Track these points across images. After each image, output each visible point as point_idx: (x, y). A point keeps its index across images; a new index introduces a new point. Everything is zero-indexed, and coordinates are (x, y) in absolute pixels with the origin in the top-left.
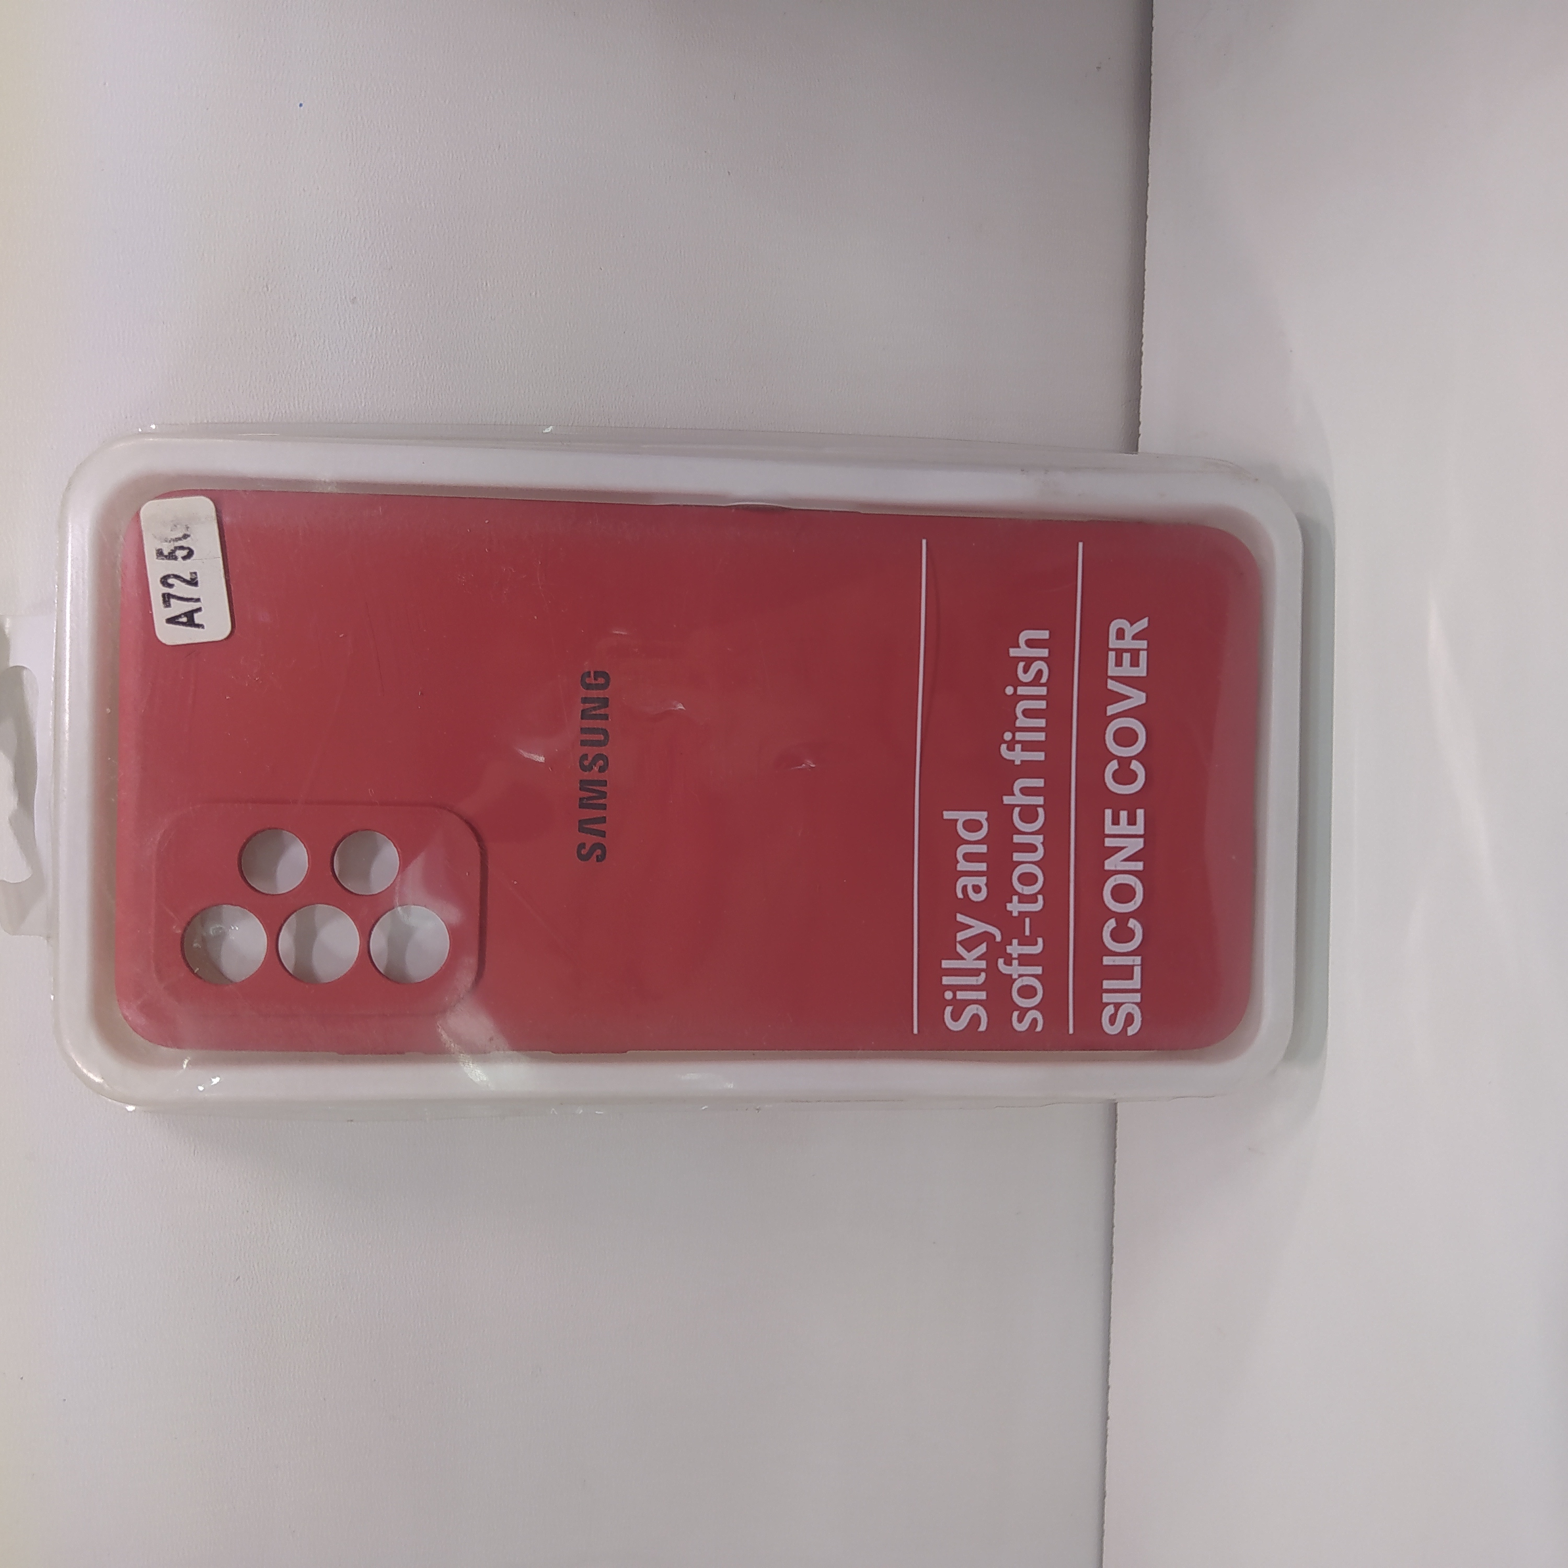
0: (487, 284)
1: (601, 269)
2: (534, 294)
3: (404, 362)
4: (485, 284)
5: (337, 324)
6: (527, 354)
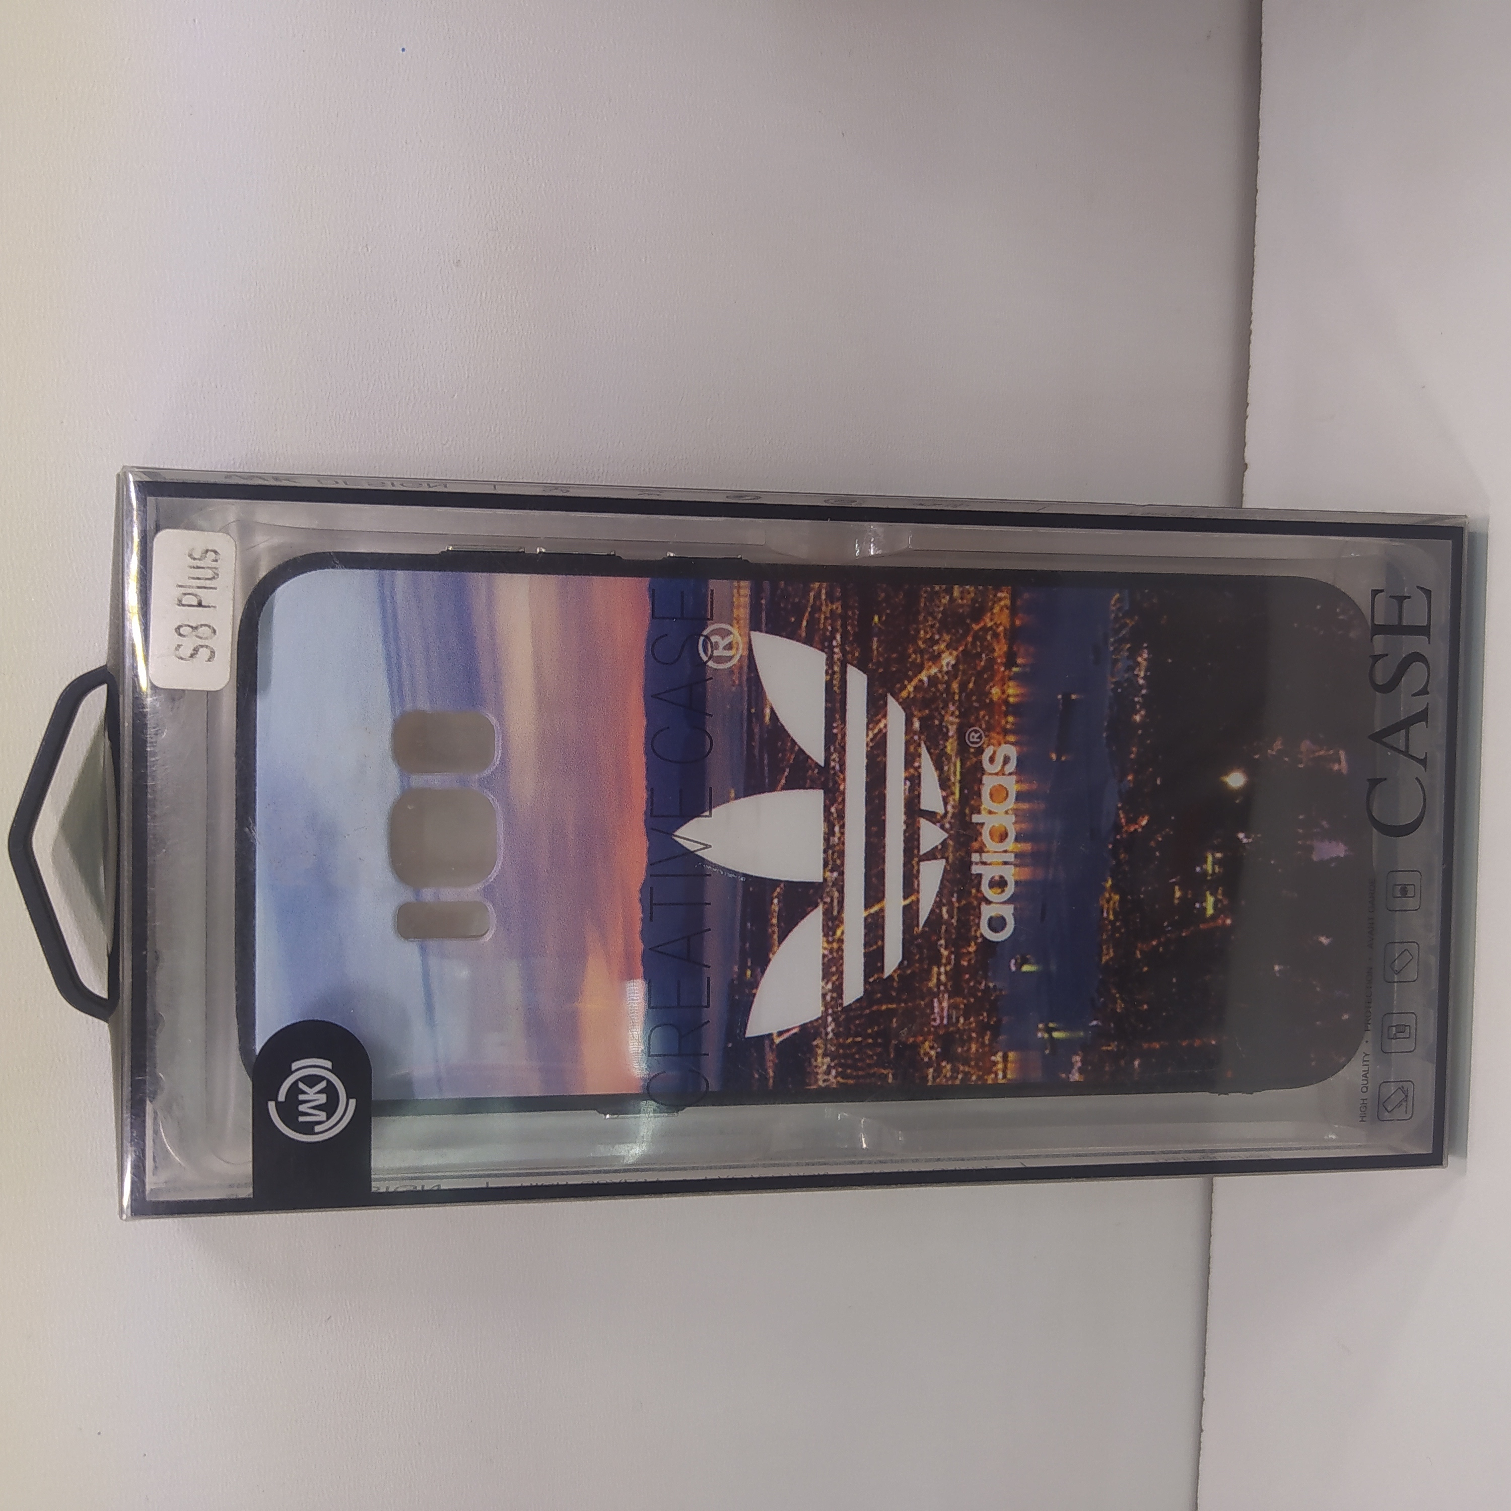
3: (509, 330)
5: (440, 288)
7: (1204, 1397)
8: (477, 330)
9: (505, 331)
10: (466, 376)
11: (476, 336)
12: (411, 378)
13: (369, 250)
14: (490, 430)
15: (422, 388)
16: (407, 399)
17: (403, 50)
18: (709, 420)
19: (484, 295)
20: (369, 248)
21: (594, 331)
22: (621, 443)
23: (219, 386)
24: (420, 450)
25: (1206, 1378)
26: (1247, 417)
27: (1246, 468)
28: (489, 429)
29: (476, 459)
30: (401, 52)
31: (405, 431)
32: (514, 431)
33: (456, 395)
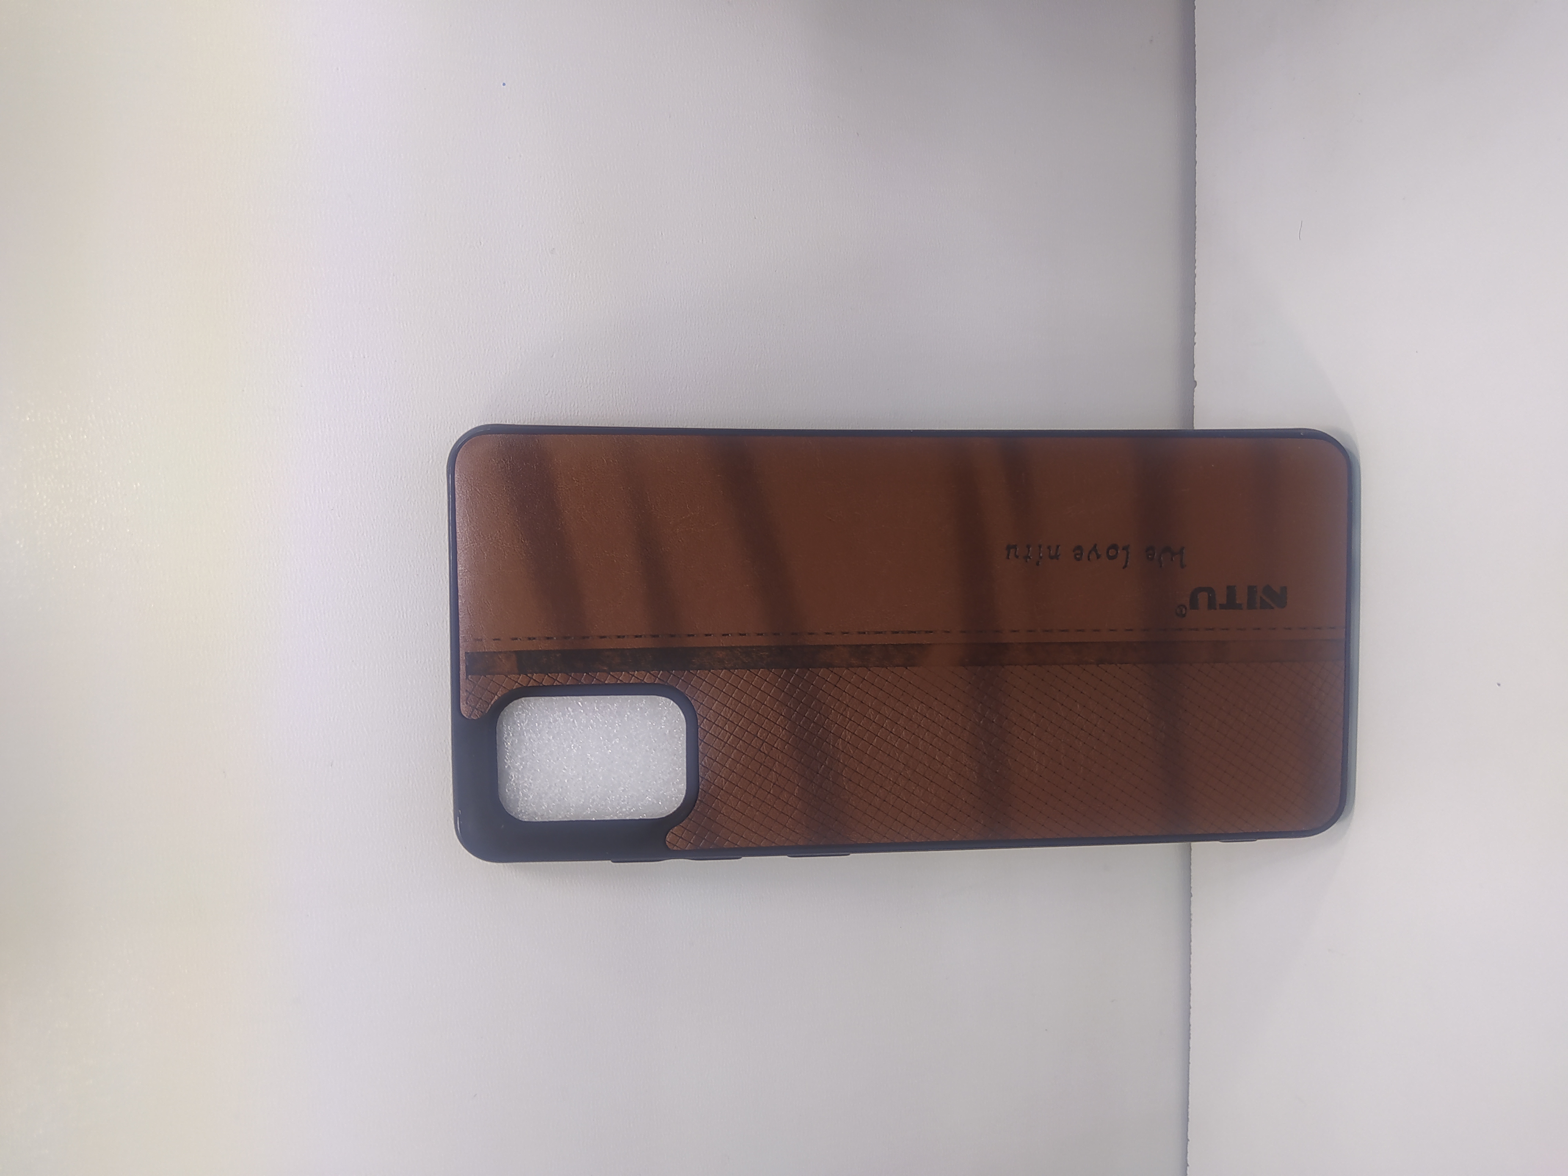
0: (662, 234)
1: (755, 218)
2: (701, 241)
3: (595, 302)
4: (660, 234)
5: (539, 271)
6: (696, 292)
7: (1189, 1138)
8: (570, 302)
9: (592, 302)
10: (562, 339)
11: (569, 307)
12: (518, 343)
13: (482, 245)
14: (583, 381)
15: (527, 350)
16: (516, 360)
17: (504, 84)
18: (757, 366)
19: (574, 274)
20: (482, 243)
21: (663, 299)
22: (688, 388)
23: (366, 356)
24: (527, 400)
25: (1189, 1123)
26: (1195, 344)
27: (1196, 385)
28: (581, 381)
29: (572, 405)
30: (503, 86)
31: (515, 385)
32: (602, 383)
33: (554, 356)
